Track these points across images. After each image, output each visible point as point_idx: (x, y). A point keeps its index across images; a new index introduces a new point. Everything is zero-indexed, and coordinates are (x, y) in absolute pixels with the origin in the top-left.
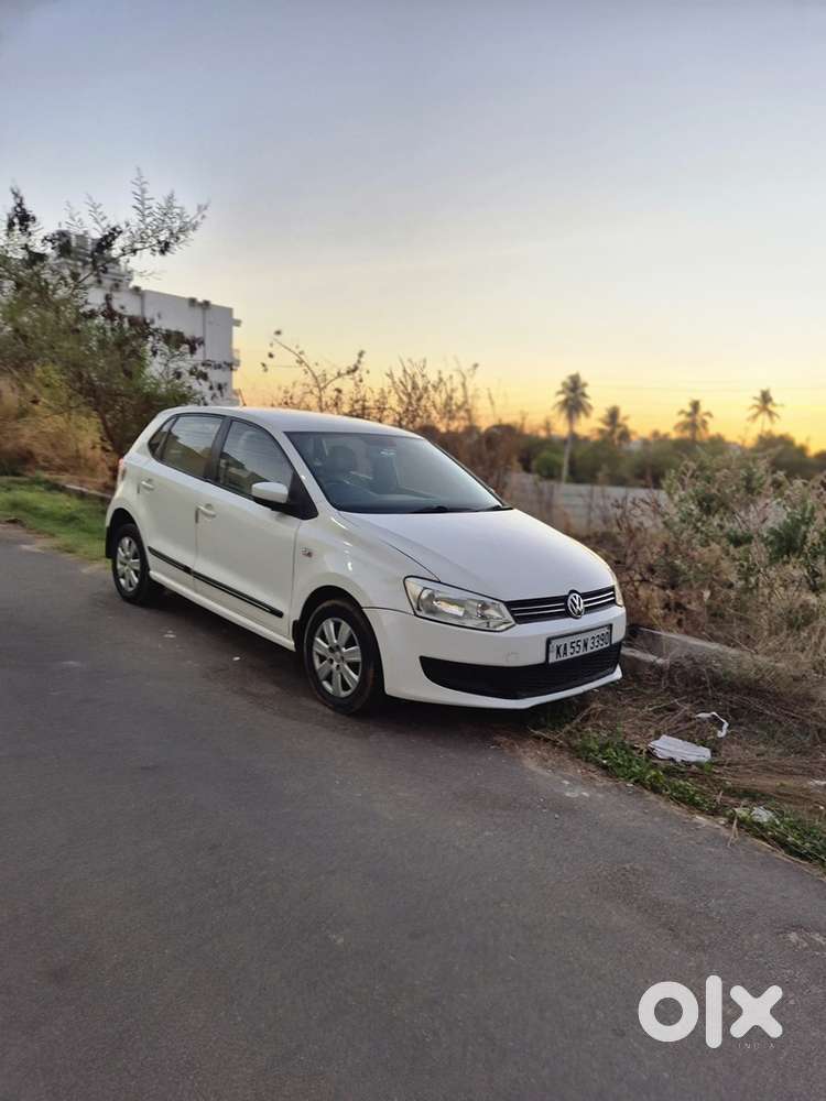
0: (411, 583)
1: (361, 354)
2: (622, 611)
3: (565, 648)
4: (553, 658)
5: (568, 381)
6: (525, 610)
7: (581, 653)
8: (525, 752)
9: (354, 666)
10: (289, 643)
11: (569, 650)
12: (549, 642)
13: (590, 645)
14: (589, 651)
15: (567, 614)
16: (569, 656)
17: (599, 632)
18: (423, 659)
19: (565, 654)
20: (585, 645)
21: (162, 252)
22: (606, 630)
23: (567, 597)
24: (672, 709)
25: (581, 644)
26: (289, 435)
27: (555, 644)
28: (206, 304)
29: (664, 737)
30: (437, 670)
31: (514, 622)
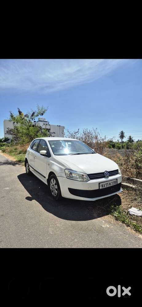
0: (66, 171)
1: (79, 129)
2: (121, 175)
3: (104, 185)
4: (101, 188)
5: (121, 132)
6: (93, 176)
7: (109, 186)
8: (95, 212)
9: (56, 189)
10: (47, 183)
11: (105, 186)
12: (99, 184)
13: (111, 184)
14: (111, 185)
15: (104, 177)
16: (105, 187)
17: (114, 181)
18: (69, 188)
19: (104, 186)
20: (110, 184)
21: (42, 115)
22: (115, 180)
23: (104, 172)
24: (135, 199)
25: (109, 184)
26: (49, 141)
27: (101, 185)
28: (60, 126)
29: (133, 208)
30: (72, 191)
31: (89, 179)
